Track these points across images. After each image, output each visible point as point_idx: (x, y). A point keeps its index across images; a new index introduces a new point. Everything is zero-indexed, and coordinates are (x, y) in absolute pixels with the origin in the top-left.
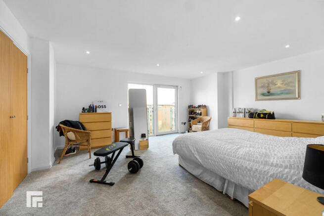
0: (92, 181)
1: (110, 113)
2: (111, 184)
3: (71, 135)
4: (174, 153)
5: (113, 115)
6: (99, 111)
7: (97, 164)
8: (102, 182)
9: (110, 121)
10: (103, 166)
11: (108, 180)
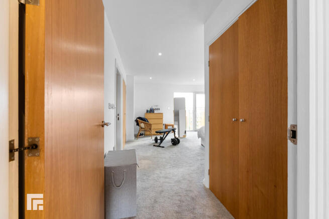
0: (154, 146)
1: (162, 114)
2: (163, 147)
3: (142, 125)
4: (199, 138)
5: (164, 115)
6: (156, 112)
7: (156, 140)
8: (159, 146)
9: (162, 119)
10: (159, 141)
11: (161, 145)
